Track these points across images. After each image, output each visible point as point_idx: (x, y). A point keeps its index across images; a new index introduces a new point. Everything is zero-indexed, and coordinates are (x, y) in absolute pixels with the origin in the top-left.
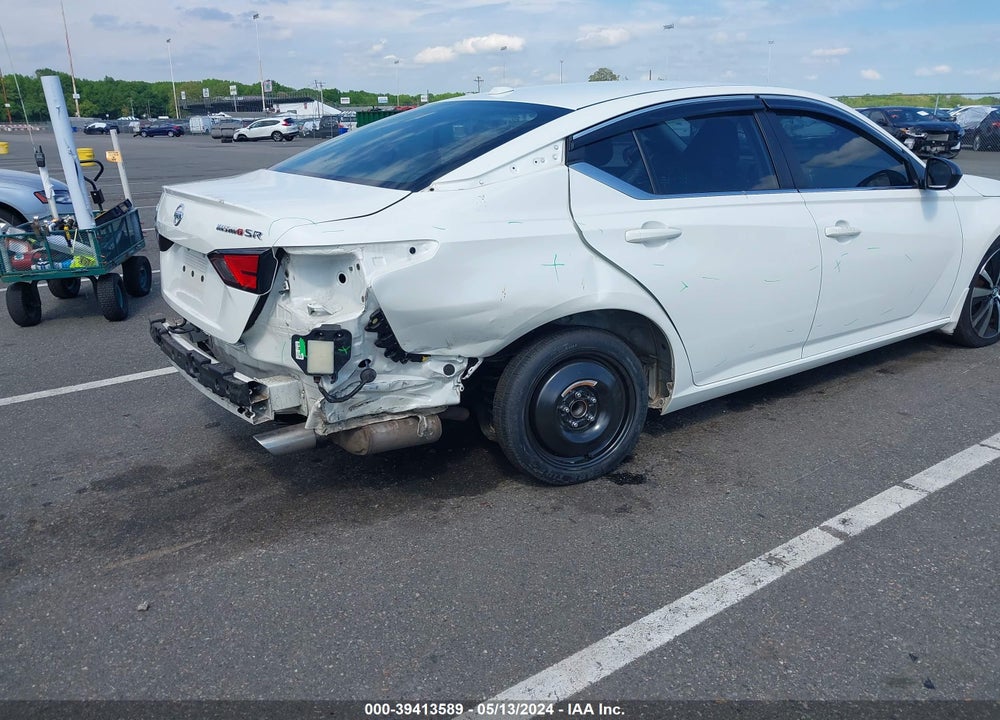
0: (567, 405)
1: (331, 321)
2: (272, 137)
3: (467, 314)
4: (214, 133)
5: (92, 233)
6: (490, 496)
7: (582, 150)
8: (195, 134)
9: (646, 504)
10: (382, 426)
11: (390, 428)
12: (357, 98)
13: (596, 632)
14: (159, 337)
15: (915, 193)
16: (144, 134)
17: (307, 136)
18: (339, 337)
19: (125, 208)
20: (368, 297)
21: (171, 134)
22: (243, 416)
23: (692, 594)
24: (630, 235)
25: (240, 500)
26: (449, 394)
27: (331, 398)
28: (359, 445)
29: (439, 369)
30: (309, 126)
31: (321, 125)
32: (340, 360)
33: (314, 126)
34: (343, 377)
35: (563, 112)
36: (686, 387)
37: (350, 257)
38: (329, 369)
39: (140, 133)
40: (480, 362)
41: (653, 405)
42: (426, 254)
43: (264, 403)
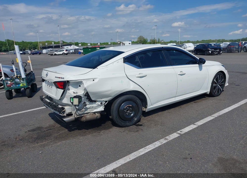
0: (126, 110)
1: (78, 94)
2: (62, 54)
3: (104, 92)
4: (48, 53)
5: (25, 79)
6: (111, 130)
7: (127, 60)
8: (44, 54)
9: (142, 130)
10: (88, 115)
11: (90, 116)
12: (83, 44)
13: (130, 153)
14: (42, 99)
15: (197, 65)
16: (32, 54)
17: (71, 54)
18: (79, 97)
19: (31, 73)
20: (85, 89)
21: (38, 54)
22: (60, 114)
23: (149, 146)
24: (137, 76)
25: (59, 133)
26: (102, 109)
27: (78, 110)
28: (83, 119)
29: (99, 103)
30: (71, 51)
31: (74, 51)
32: (80, 102)
33: (73, 51)
34: (80, 105)
35: (123, 52)
36: (150, 106)
37: (82, 82)
38: (77, 104)
39: (31, 54)
40: (108, 102)
41: (144, 110)
42: (96, 81)
43: (64, 111)
